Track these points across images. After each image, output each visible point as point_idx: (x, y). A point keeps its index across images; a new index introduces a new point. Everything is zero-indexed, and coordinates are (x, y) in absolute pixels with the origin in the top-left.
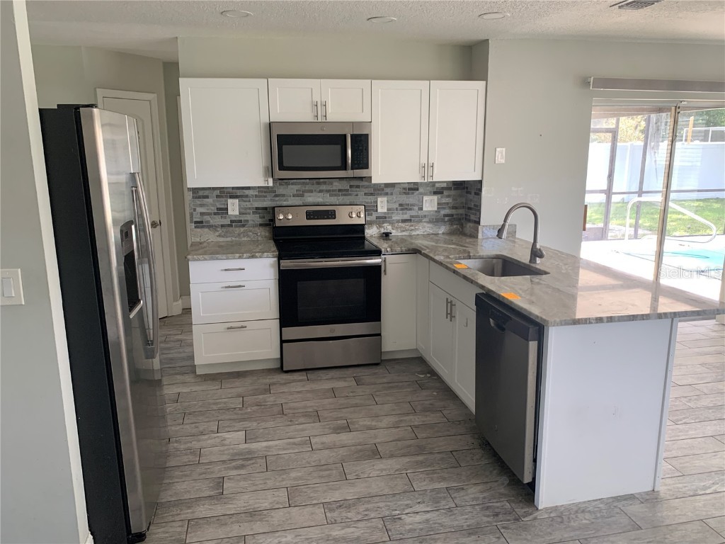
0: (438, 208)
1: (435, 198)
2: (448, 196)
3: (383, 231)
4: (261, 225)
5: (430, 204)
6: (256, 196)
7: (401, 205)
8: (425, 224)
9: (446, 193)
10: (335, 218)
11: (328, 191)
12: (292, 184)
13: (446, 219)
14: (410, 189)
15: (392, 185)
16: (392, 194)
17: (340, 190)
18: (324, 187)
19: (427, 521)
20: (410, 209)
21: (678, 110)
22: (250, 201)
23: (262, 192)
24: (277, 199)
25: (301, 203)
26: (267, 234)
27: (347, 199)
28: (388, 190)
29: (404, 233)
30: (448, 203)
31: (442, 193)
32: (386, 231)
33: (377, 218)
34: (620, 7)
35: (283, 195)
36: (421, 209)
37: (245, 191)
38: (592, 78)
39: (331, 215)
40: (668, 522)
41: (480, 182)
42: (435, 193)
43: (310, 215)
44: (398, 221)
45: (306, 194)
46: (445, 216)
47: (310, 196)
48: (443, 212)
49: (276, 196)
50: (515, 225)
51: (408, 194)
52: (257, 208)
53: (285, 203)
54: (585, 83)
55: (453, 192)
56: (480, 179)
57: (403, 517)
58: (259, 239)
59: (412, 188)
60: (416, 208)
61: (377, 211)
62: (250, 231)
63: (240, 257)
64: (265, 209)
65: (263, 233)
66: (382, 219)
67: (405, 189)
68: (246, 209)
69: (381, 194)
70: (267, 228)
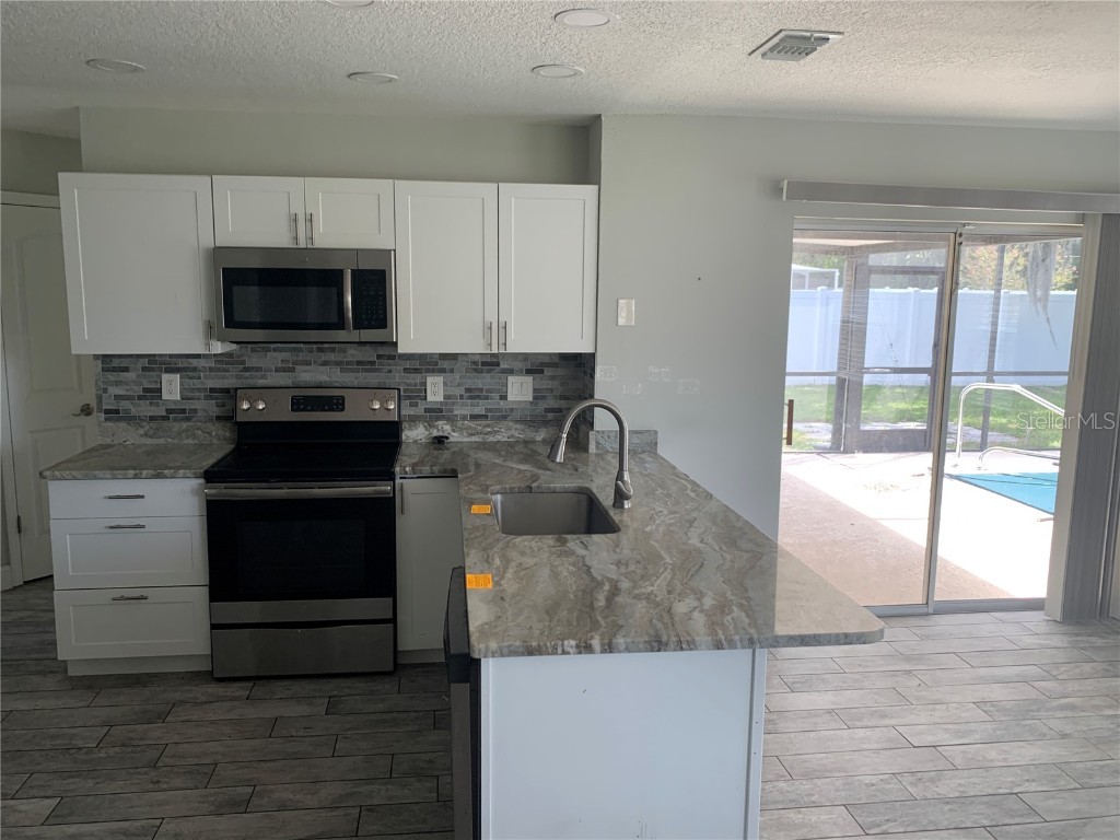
0: (535, 398)
1: (529, 379)
2: (553, 378)
3: (435, 433)
4: (218, 418)
5: (519, 390)
6: (211, 369)
7: (468, 390)
8: (510, 424)
9: (548, 372)
10: (343, 410)
11: (338, 363)
12: (275, 350)
13: (549, 416)
14: (484, 364)
15: (454, 357)
16: (452, 371)
17: (359, 363)
18: (332, 357)
20: (487, 398)
21: (959, 240)
22: (199, 378)
23: (221, 362)
24: (248, 374)
25: (289, 382)
26: (228, 434)
27: (373, 379)
28: (445, 364)
29: (474, 439)
30: (552, 390)
31: (541, 372)
32: (441, 434)
33: (426, 410)
35: (259, 369)
36: (504, 397)
37: (190, 360)
38: (786, 182)
39: (337, 404)
41: (592, 356)
42: (529, 372)
43: (299, 404)
44: (464, 418)
45: (298, 368)
46: (548, 410)
47: (305, 371)
48: (543, 405)
49: (246, 369)
50: (656, 432)
51: (482, 372)
52: (212, 390)
53: (261, 382)
55: (560, 372)
56: (591, 351)
58: (215, 441)
59: (490, 363)
60: (496, 395)
61: (426, 398)
62: (198, 429)
63: (136, 477)
64: (227, 391)
65: (221, 432)
66: (435, 413)
67: (475, 363)
68: (193, 390)
69: (433, 371)
70: (229, 424)
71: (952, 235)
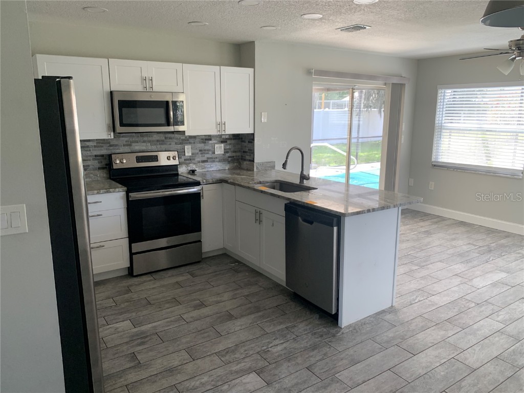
0: (224, 152)
1: (222, 145)
2: (230, 144)
3: (190, 169)
4: (99, 168)
5: (220, 149)
6: (95, 146)
7: (200, 151)
8: (217, 163)
9: (229, 142)
10: (158, 161)
11: (149, 142)
12: (123, 137)
13: (230, 159)
14: (206, 139)
15: (195, 137)
16: (194, 143)
17: (158, 141)
18: (146, 139)
19: (285, 348)
20: (207, 153)
21: (353, 91)
22: (90, 151)
23: (99, 143)
24: (111, 148)
25: (129, 151)
26: (105, 175)
27: (164, 147)
28: (191, 141)
29: (204, 170)
30: (230, 149)
31: (226, 142)
32: (192, 169)
33: (185, 160)
34: (341, 30)
35: (116, 145)
36: (214, 153)
37: (85, 143)
38: (314, 70)
39: (155, 158)
40: (406, 320)
41: (253, 134)
42: (222, 142)
43: (139, 159)
44: (199, 162)
45: (133, 144)
46: (229, 157)
47: (136, 146)
48: (228, 155)
49: (111, 146)
51: (205, 143)
52: (96, 156)
53: (118, 151)
54: (309, 72)
55: (233, 141)
56: (252, 132)
57: (270, 349)
58: (99, 179)
59: (208, 138)
60: (210, 152)
61: (185, 155)
62: (92, 174)
63: (98, 193)
64: (102, 156)
65: (102, 175)
66: (189, 160)
67: (202, 139)
68: (87, 156)
69: (187, 143)
70: (105, 171)
71: (351, 89)
